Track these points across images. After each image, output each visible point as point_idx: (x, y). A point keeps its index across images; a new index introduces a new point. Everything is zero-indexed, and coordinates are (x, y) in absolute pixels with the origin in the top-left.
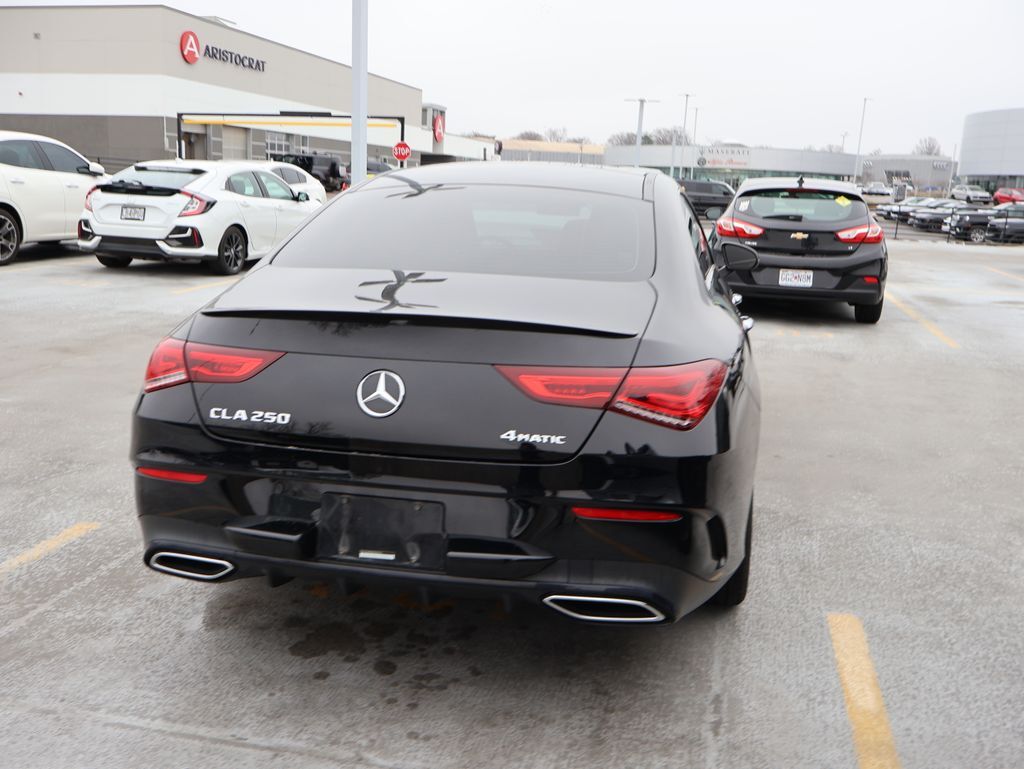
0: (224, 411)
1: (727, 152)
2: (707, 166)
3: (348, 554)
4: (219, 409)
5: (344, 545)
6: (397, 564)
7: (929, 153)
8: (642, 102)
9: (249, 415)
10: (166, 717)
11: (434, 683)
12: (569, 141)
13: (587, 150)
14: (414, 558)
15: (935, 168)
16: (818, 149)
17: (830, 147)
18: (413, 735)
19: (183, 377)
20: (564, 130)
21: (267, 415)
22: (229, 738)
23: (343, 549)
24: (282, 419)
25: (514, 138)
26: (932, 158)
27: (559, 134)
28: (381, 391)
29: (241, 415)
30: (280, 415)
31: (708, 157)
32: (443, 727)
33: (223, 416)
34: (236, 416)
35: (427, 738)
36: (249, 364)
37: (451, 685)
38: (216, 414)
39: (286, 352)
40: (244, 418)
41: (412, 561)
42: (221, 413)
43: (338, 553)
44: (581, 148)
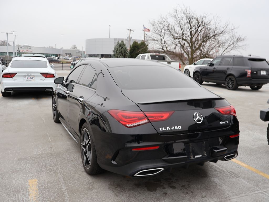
0: (164, 128)
1: (26, 48)
4: (162, 128)
5: (192, 156)
7: (75, 49)
8: (7, 33)
9: (171, 128)
11: (186, 187)
14: (206, 155)
15: (77, 52)
16: (46, 47)
17: (50, 47)
18: (203, 197)
19: (146, 121)
21: (175, 127)
23: (192, 157)
24: (180, 127)
26: (75, 50)
28: (198, 117)
30: (179, 127)
31: (20, 49)
32: (204, 194)
33: (164, 129)
34: (167, 129)
35: (206, 197)
36: (166, 115)
37: (190, 186)
38: (161, 129)
39: (175, 111)
40: (170, 129)
41: (205, 155)
42: (163, 129)
43: (191, 158)
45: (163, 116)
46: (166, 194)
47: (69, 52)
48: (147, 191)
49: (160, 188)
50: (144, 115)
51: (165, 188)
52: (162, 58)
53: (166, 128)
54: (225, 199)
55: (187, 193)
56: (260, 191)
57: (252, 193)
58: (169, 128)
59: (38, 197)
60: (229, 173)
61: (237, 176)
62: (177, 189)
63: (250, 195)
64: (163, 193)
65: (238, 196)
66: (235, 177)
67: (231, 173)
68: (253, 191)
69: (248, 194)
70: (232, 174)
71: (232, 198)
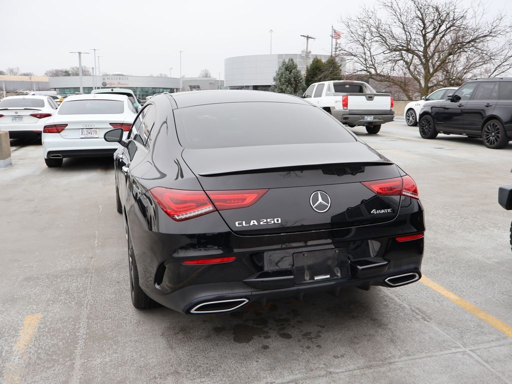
0: (244, 222)
1: (117, 78)
2: (107, 86)
3: (310, 280)
4: (241, 222)
5: (307, 276)
6: (331, 279)
7: (206, 77)
8: (80, 53)
9: (259, 222)
12: (21, 75)
13: (34, 79)
14: (339, 274)
17: (161, 75)
18: (336, 357)
20: (18, 69)
21: (269, 220)
23: (307, 278)
24: (278, 221)
26: (206, 79)
27: (15, 71)
28: (320, 201)
29: (254, 223)
30: (276, 220)
31: (107, 81)
32: (342, 350)
33: (244, 225)
34: (252, 223)
35: (342, 356)
36: (251, 197)
37: (320, 334)
38: (239, 224)
39: (269, 189)
40: (256, 224)
41: (338, 276)
42: (242, 224)
43: (305, 280)
44: (31, 78)
45: (245, 199)
46: (266, 347)
47: (196, 84)
48: (232, 341)
49: (260, 337)
50: (206, 198)
51: (269, 337)
52: (358, 88)
53: (248, 222)
54: (381, 362)
55: (308, 348)
56: (463, 349)
57: (442, 353)
58: (255, 221)
59: (30, 346)
60: (413, 311)
61: (426, 318)
62: (292, 339)
63: (436, 356)
64: (261, 346)
65: (410, 358)
66: (422, 320)
67: (417, 311)
68: (446, 349)
69: (433, 354)
70: (417, 314)
71: (397, 360)
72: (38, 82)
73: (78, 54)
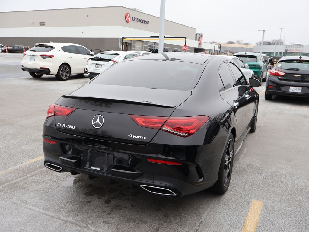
0: (61, 124)
1: (294, 47)
2: (288, 52)
5: (88, 164)
6: (100, 171)
8: (264, 31)
9: (66, 126)
10: (43, 209)
11: (119, 208)
12: (243, 44)
13: (249, 46)
14: (105, 170)
18: (105, 222)
19: (53, 114)
21: (70, 126)
22: (56, 216)
24: (74, 127)
25: (225, 43)
27: (240, 42)
28: (98, 121)
29: (64, 125)
31: (288, 49)
32: (114, 221)
35: (108, 223)
36: (68, 111)
37: (123, 209)
39: (77, 108)
43: (86, 167)
44: (247, 46)
51: (100, 199)
55: (104, 212)
64: (89, 200)
72: (251, 48)
73: (263, 31)
